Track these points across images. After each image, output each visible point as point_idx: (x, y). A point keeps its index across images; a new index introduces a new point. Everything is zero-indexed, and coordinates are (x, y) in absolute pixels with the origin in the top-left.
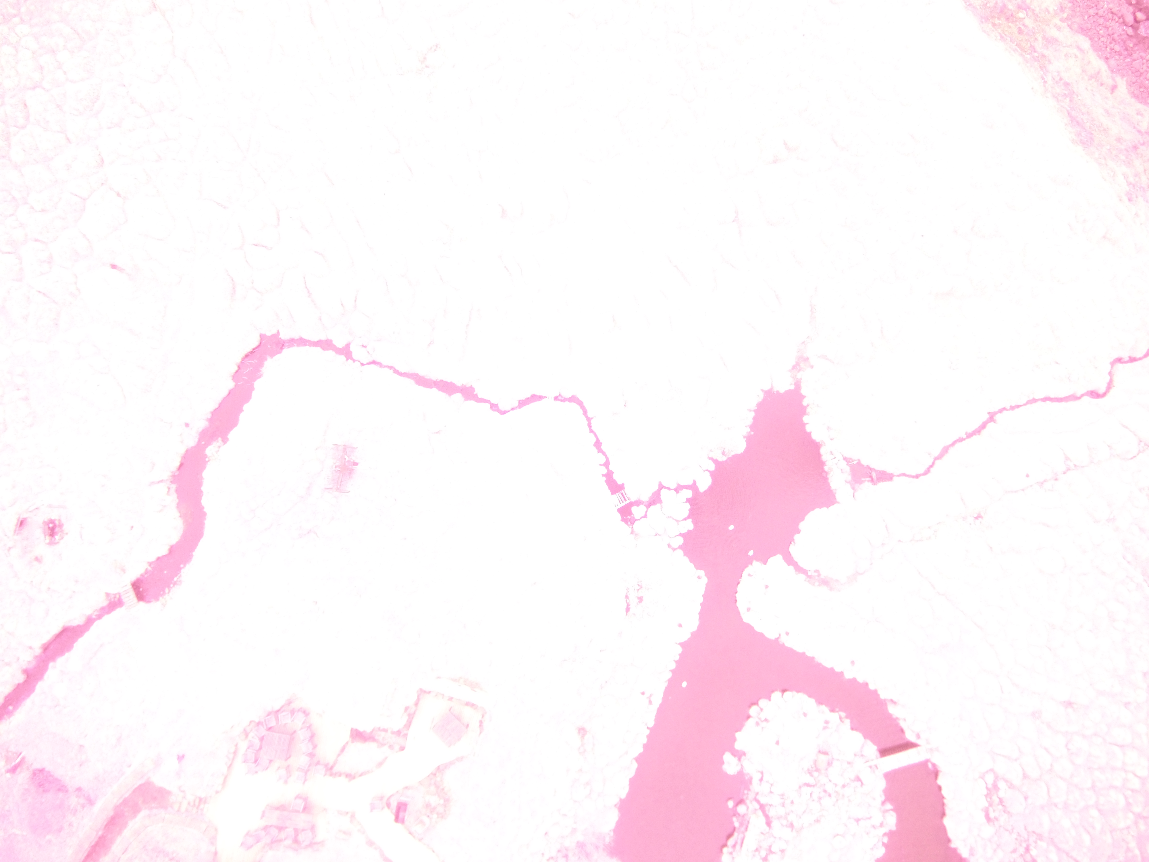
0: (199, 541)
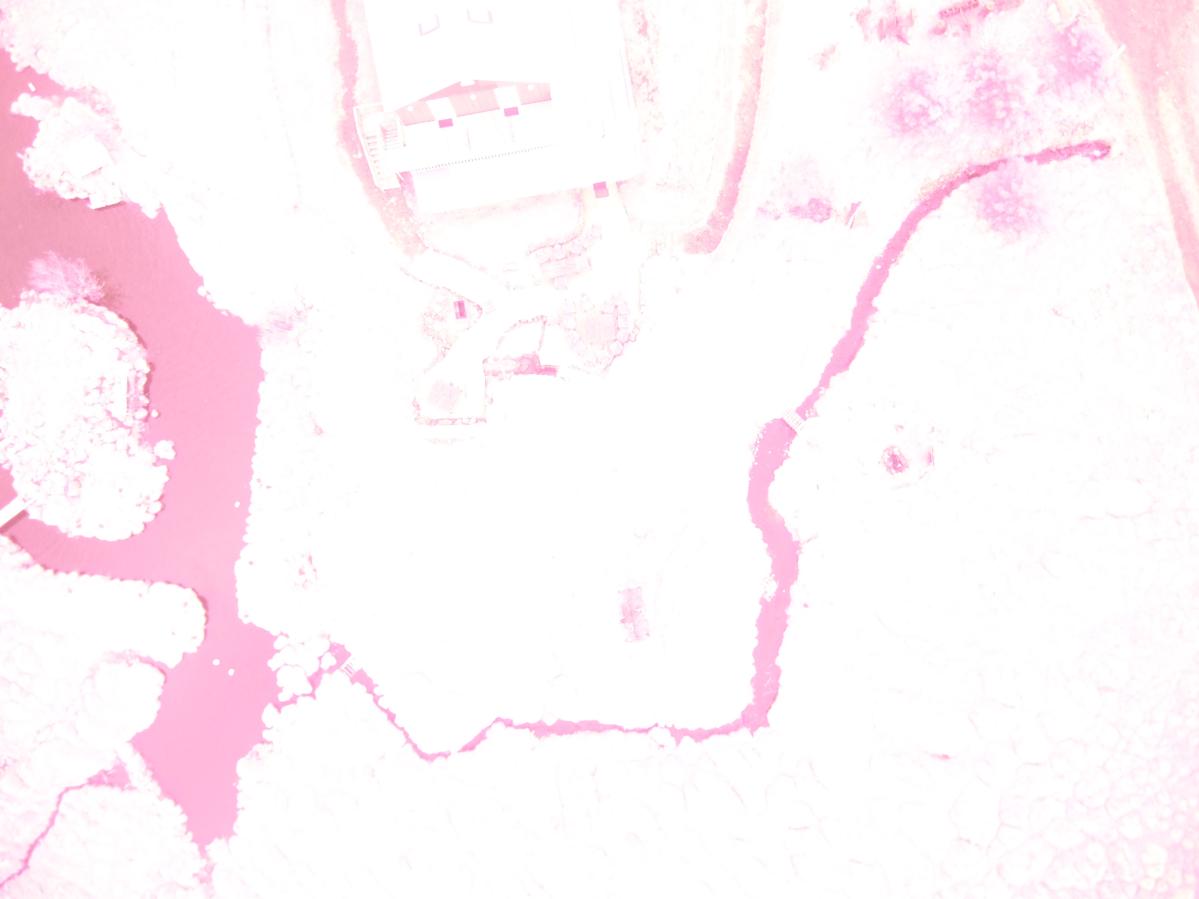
0: (749, 493)
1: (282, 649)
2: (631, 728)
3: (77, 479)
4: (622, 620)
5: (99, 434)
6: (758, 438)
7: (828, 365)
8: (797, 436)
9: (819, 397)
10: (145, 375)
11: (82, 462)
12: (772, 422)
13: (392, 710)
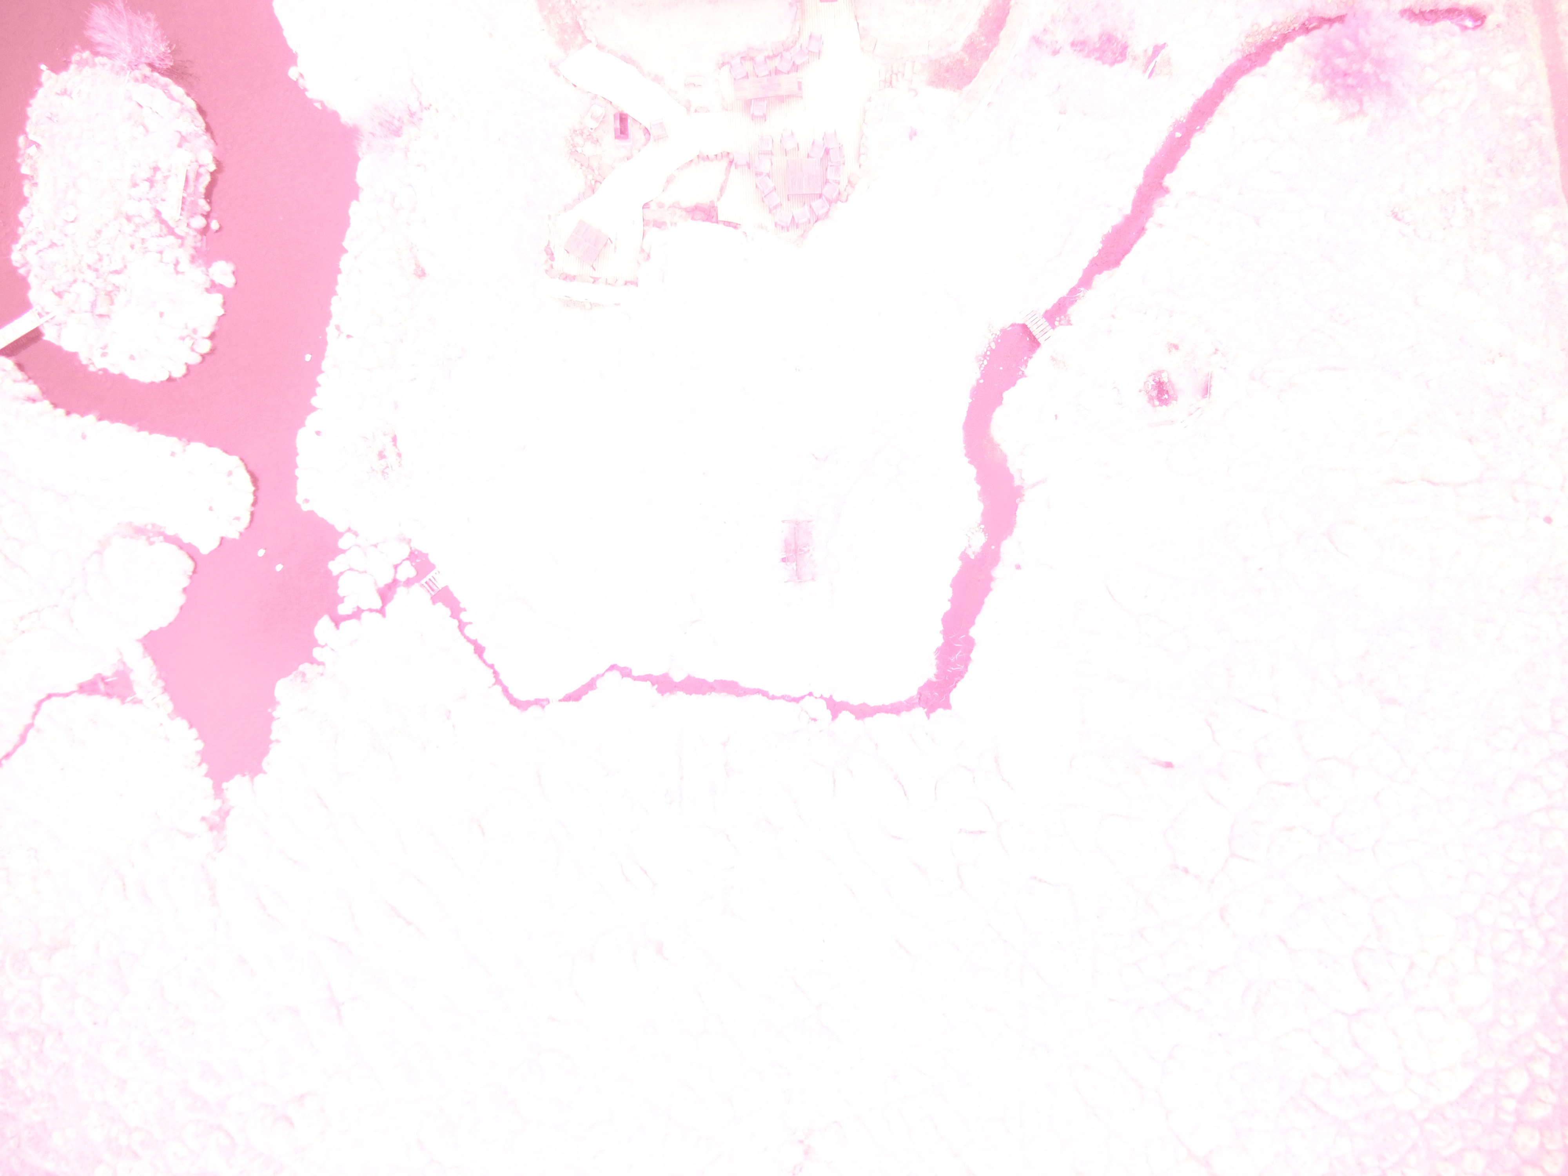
0: (967, 418)
1: (349, 549)
2: (778, 694)
3: (109, 294)
4: (783, 559)
5: (143, 240)
6: (989, 348)
7: (1094, 259)
8: (1039, 349)
9: (1076, 301)
10: (209, 174)
11: (117, 272)
12: (1010, 328)
13: (480, 642)
